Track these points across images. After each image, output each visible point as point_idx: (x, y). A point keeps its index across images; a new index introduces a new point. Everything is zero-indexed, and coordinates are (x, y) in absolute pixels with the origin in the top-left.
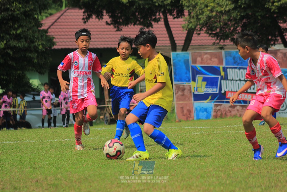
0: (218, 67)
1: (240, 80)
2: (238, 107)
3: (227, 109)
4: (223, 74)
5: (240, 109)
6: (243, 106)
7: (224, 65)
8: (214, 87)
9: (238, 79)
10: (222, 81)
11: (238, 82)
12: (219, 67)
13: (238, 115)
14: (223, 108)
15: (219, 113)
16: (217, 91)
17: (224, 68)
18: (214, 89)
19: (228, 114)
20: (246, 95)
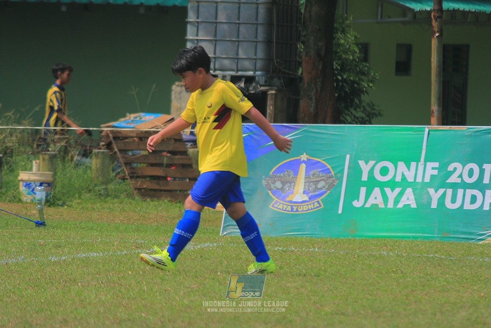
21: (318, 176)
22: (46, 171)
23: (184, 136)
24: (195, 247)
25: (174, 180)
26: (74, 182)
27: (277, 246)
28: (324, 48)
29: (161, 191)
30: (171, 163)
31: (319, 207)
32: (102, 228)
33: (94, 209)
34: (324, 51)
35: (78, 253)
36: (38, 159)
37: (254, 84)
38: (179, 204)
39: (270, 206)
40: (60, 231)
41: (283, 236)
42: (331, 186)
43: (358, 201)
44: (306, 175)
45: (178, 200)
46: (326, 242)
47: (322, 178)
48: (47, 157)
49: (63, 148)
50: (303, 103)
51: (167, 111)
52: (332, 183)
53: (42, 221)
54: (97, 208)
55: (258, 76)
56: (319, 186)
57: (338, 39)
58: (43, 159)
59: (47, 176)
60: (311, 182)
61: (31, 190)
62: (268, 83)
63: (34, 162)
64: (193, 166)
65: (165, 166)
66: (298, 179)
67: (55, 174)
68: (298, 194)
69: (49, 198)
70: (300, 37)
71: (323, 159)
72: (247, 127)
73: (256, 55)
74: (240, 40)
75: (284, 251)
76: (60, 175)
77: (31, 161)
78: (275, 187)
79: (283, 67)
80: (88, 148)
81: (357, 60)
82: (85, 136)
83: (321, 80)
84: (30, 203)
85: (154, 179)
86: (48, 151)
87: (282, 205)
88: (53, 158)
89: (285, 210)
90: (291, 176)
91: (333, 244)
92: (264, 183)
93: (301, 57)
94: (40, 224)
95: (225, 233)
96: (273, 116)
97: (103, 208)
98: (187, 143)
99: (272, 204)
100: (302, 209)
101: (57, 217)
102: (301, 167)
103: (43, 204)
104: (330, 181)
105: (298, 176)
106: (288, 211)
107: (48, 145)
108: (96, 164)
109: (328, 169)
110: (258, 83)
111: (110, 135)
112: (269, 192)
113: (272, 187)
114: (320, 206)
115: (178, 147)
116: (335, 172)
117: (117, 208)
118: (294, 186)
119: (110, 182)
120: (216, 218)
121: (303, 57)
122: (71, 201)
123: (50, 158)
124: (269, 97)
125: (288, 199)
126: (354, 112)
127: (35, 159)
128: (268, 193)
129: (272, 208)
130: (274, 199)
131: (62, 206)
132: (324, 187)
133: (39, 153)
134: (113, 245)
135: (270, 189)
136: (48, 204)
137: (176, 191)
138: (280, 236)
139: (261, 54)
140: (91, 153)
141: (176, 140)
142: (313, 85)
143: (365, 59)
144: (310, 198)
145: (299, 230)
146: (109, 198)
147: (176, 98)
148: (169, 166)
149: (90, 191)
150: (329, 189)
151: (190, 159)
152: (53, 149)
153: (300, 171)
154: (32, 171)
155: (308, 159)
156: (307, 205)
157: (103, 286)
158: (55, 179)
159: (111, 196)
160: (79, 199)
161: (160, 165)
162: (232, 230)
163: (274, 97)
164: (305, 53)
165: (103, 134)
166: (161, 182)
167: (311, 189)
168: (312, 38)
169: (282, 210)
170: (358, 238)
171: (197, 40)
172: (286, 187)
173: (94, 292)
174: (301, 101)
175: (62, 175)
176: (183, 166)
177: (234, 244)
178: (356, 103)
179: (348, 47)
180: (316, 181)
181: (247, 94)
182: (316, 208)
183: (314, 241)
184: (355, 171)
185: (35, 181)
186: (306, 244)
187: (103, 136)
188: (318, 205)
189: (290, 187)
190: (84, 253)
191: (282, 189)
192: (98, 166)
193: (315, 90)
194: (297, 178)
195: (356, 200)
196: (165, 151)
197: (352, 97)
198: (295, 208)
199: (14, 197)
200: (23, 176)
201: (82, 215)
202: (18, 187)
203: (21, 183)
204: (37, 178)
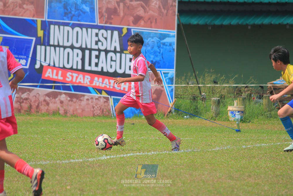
0: (33, 20)
1: (72, 47)
2: (63, 97)
3: (41, 99)
4: (40, 33)
5: (67, 99)
6: (71, 96)
7: (46, 18)
8: (22, 57)
9: (69, 44)
10: (38, 47)
11: (69, 50)
12: (36, 20)
13: (61, 112)
14: (35, 96)
15: (25, 105)
16: (26, 65)
17: (43, 23)
18: (21, 60)
19: (43, 108)
20: (81, 76)
22: (241, 106)
26: (255, 111)
32: (268, 132)
33: (265, 124)
35: (256, 144)
36: (237, 100)
40: (247, 134)
48: (241, 99)
49: (249, 94)
53: (239, 130)
54: (266, 123)
58: (239, 100)
59: (242, 108)
61: (233, 115)
63: (235, 101)
67: (245, 107)
69: (242, 119)
76: (248, 107)
77: (234, 101)
80: (261, 94)
82: (260, 88)
84: (233, 121)
86: (242, 96)
88: (244, 99)
94: (238, 131)
97: (269, 123)
101: (246, 128)
103: (239, 121)
107: (242, 93)
108: (265, 102)
111: (272, 87)
117: (276, 123)
119: (272, 111)
122: (253, 120)
123: (242, 99)
127: (235, 100)
131: (249, 122)
133: (237, 97)
134: (273, 140)
136: (242, 122)
140: (263, 96)
146: (272, 118)
149: (262, 115)
152: (244, 95)
154: (234, 105)
157: (268, 159)
158: (245, 109)
159: (273, 117)
160: (257, 119)
165: (268, 87)
173: (264, 162)
175: (249, 108)
185: (235, 111)
187: (268, 88)
190: (259, 144)
192: (266, 103)
199: (226, 118)
200: (230, 108)
201: (259, 126)
202: (228, 114)
203: (229, 112)
204: (236, 109)
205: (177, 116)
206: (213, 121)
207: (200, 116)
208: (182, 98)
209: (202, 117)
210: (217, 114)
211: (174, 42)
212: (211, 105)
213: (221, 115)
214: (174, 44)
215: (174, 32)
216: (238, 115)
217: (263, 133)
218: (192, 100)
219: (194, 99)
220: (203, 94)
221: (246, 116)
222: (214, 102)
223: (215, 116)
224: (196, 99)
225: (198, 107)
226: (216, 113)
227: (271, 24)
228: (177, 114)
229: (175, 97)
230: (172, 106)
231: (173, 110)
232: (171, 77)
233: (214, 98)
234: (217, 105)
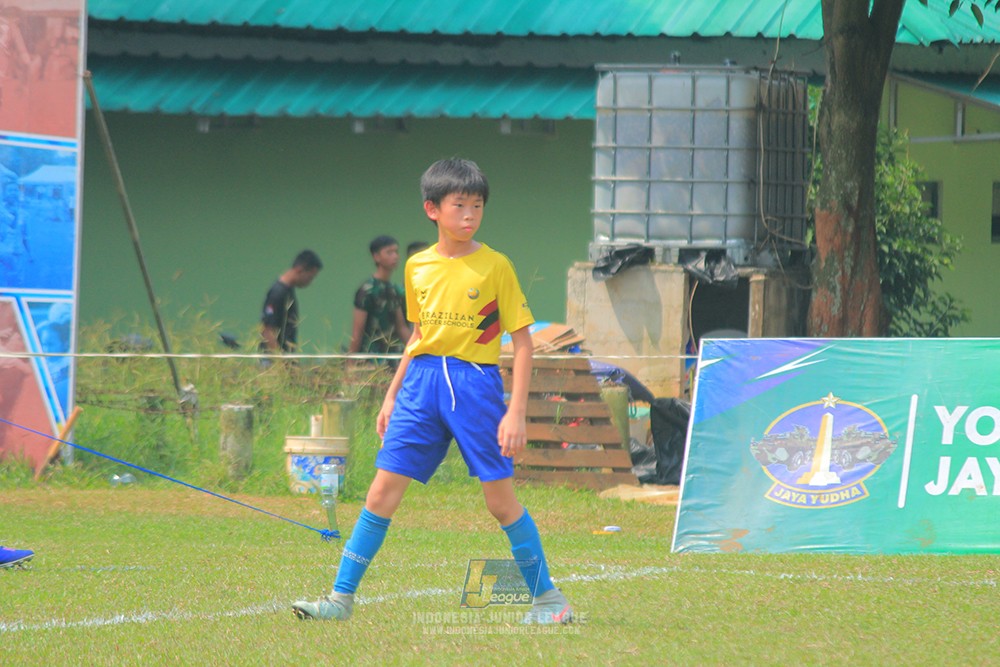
21: (858, 437)
22: (335, 436)
23: (592, 364)
24: (627, 574)
25: (574, 448)
27: (783, 571)
28: (857, 192)
29: (552, 468)
30: (569, 415)
31: (860, 496)
33: (427, 505)
34: (856, 198)
35: (408, 590)
36: (321, 412)
37: (723, 263)
38: (585, 494)
39: (767, 496)
41: (793, 551)
42: (883, 455)
43: (936, 483)
44: (833, 435)
45: (585, 486)
46: (877, 563)
47: (864, 441)
48: (336, 409)
49: (366, 391)
50: (817, 298)
51: (560, 318)
52: (885, 449)
53: (334, 530)
54: (433, 504)
55: (732, 248)
56: (860, 456)
57: (881, 175)
58: (330, 412)
59: (338, 443)
60: (844, 448)
61: (307, 471)
62: (752, 260)
63: (313, 418)
64: (612, 420)
65: (558, 421)
66: (818, 443)
67: (352, 441)
68: (821, 471)
69: (344, 486)
70: (809, 172)
71: (865, 404)
72: (720, 345)
73: (726, 207)
74: (695, 180)
75: (797, 581)
76: (362, 441)
77: (307, 417)
78: (774, 459)
79: (777, 230)
81: (919, 215)
83: (851, 253)
84: (307, 496)
85: (538, 447)
86: (339, 396)
87: (789, 492)
88: (350, 407)
89: (795, 503)
90: (806, 437)
91: (889, 566)
92: (754, 451)
93: (812, 210)
94: (331, 535)
95: (681, 548)
96: (761, 323)
97: (445, 503)
98: (598, 378)
99: (770, 490)
100: (827, 500)
102: (823, 419)
104: (881, 445)
105: (819, 438)
106: (802, 504)
107: (339, 386)
109: (877, 423)
110: (730, 261)
112: (764, 467)
113: (770, 458)
114: (863, 493)
115: (582, 385)
116: (890, 428)
117: (471, 503)
118: (812, 456)
120: (660, 520)
121: (817, 210)
123: (342, 409)
124: (753, 288)
125: (800, 481)
126: (914, 314)
127: (314, 414)
128: (762, 471)
129: (769, 498)
130: (773, 483)
132: (869, 457)
133: (321, 400)
135: (767, 463)
136: (343, 497)
137: (579, 468)
138: (787, 552)
139: (736, 206)
141: (578, 372)
142: (836, 264)
143: (934, 212)
144: (843, 480)
145: (822, 541)
146: (454, 484)
147: (575, 291)
148: (565, 421)
150: (878, 461)
151: (605, 408)
152: (347, 393)
153: (822, 428)
154: (309, 435)
155: (837, 405)
156: (838, 492)
158: (352, 450)
159: (457, 480)
161: (548, 420)
162: (695, 543)
163: (762, 287)
164: (822, 204)
166: (552, 452)
167: (844, 461)
168: (834, 174)
169: (790, 501)
170: (938, 555)
171: (614, 182)
172: (797, 458)
174: (814, 294)
175: (365, 442)
176: (592, 421)
177: (700, 568)
178: (918, 296)
179: (900, 189)
180: (854, 447)
181: (711, 282)
182: (854, 498)
183: (853, 562)
184: (929, 425)
185: (314, 454)
186: (839, 566)
188: (859, 493)
189: (803, 458)
190: (418, 589)
191: (789, 462)
193: (840, 273)
194: (816, 441)
195: (932, 483)
196: (556, 394)
197: (910, 285)
198: (814, 499)
199: (276, 484)
200: (294, 444)
201: (406, 517)
202: (284, 466)
203: (290, 459)
204: (319, 448)
205: (83, 477)
206: (227, 494)
207: (175, 475)
208: (106, 404)
209: (181, 479)
210: (244, 468)
211: (73, 183)
212: (218, 432)
213: (256, 473)
214: (72, 192)
215: (73, 145)
216: (329, 472)
217: (427, 542)
218: (142, 413)
219: (152, 406)
220: (187, 388)
221: (355, 475)
222: (231, 420)
223: (233, 477)
224: (160, 407)
225: (169, 438)
226: (238, 463)
227: (443, 117)
228: (83, 468)
229: (77, 402)
230: (65, 435)
231: (68, 451)
232: (62, 321)
233: (231, 403)
234: (243, 435)
